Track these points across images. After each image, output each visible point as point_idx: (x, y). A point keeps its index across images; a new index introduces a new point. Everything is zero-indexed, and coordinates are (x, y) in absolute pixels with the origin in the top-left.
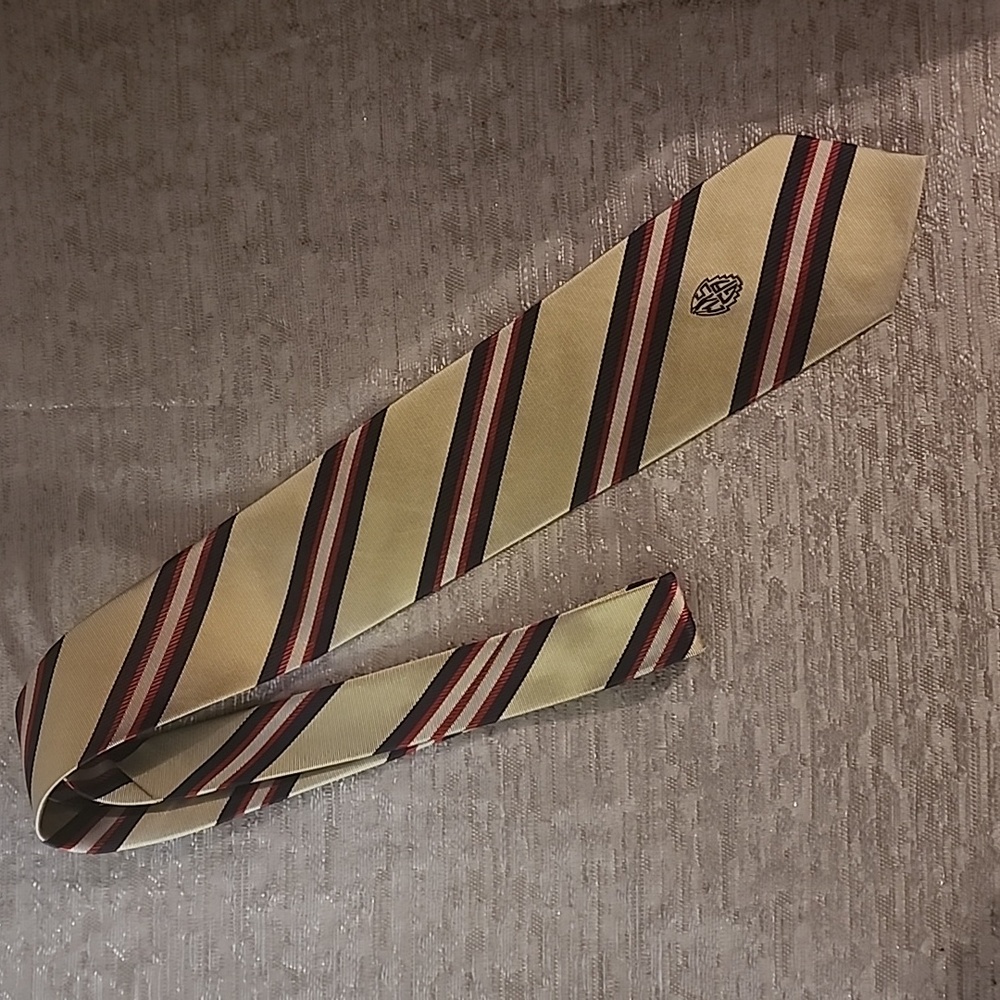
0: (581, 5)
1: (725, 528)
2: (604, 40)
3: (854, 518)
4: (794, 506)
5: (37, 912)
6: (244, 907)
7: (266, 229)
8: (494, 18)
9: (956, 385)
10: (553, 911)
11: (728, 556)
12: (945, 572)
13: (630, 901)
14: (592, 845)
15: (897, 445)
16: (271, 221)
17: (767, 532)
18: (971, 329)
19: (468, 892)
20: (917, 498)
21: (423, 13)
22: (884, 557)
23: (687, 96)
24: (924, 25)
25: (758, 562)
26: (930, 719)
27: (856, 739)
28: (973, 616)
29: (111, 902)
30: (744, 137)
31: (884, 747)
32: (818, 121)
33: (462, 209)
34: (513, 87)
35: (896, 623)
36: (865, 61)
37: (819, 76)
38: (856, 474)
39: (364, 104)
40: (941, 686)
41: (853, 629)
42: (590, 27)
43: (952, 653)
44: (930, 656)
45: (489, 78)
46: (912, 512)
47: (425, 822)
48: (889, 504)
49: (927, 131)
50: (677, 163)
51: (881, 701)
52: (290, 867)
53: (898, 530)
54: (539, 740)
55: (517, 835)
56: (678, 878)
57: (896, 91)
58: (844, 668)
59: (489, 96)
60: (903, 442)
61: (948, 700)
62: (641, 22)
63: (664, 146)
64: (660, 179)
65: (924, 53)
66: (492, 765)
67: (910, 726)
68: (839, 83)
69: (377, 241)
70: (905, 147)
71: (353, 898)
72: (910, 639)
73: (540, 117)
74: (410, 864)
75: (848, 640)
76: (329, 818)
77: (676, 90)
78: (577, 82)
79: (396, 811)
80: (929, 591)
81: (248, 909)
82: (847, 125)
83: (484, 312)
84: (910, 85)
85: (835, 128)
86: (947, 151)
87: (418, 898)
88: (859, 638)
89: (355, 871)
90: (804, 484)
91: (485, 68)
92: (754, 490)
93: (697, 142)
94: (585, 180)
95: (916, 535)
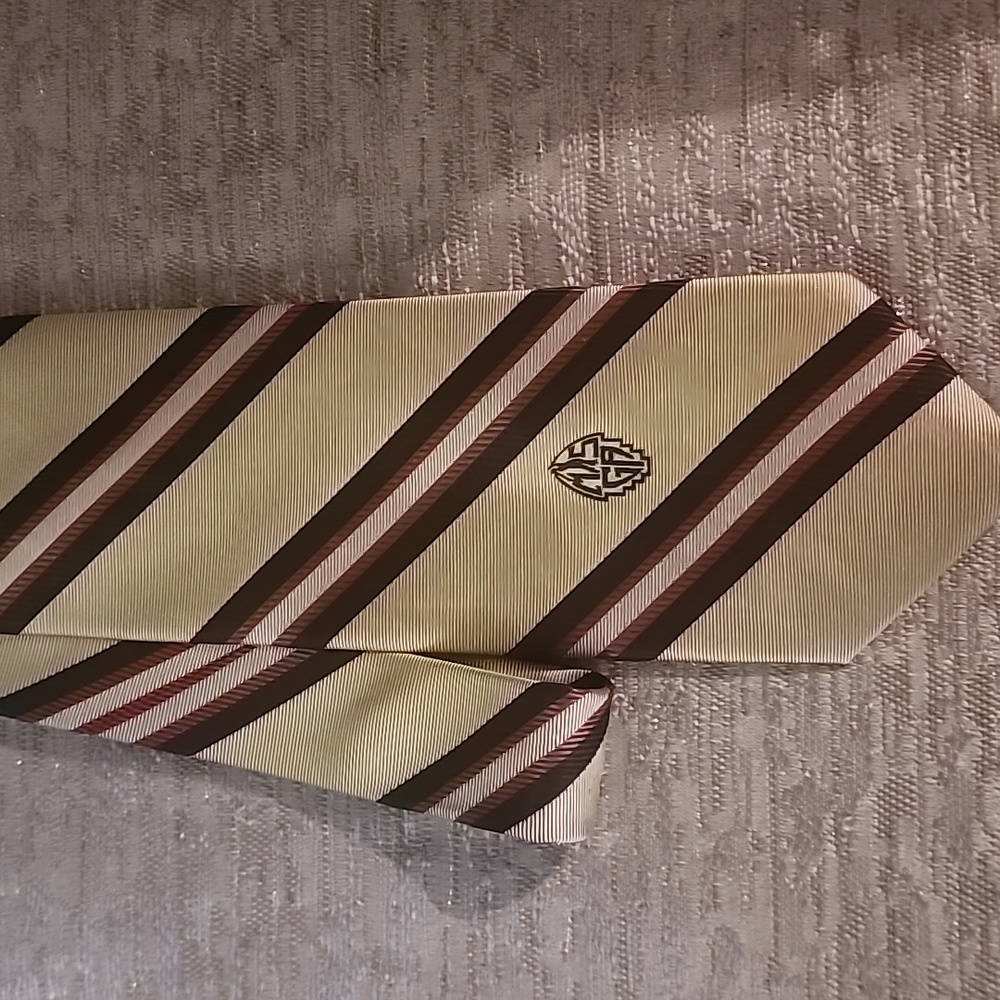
3: (866, 827)
4: (761, 798)
15: (945, 700)
17: (712, 844)
20: (979, 796)
22: (919, 901)
23: (587, 64)
25: (695, 897)
30: (683, 140)
33: (199, 250)
34: (290, 42)
36: (899, 12)
37: (817, 36)
38: (871, 745)
39: (42, 67)
45: (250, 27)
46: (970, 822)
48: (929, 804)
50: (568, 183)
53: (944, 853)
57: (953, 64)
59: (250, 57)
60: (956, 693)
63: (546, 151)
64: (538, 210)
68: (853, 49)
73: (336, 94)
77: (568, 54)
78: (397, 36)
82: (865, 123)
84: (978, 54)
85: (845, 129)
90: (777, 759)
91: (243, 10)
92: (690, 765)
93: (602, 146)
94: (409, 207)
95: (977, 865)
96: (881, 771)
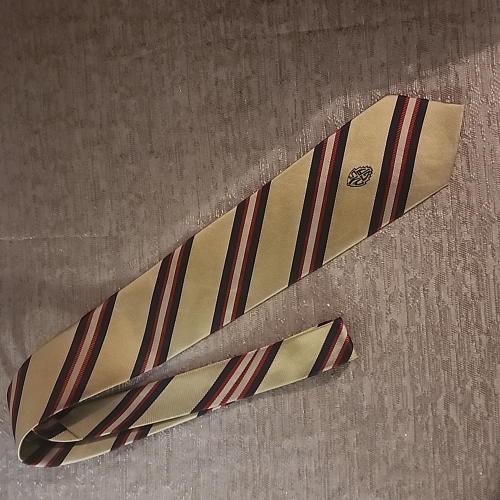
0: (288, 32)
1: (367, 294)
2: (300, 49)
3: (432, 288)
4: (401, 282)
5: (20, 497)
6: (126, 493)
7: (131, 146)
8: (244, 39)
9: (482, 219)
10: (284, 492)
11: (369, 309)
12: (479, 315)
13: (323, 486)
14: (303, 458)
15: (453, 251)
16: (134, 143)
17: (388, 296)
18: (488, 192)
19: (240, 483)
20: (463, 277)
21: (209, 37)
22: (448, 308)
23: (343, 76)
24: (461, 39)
25: (384, 311)
26: (473, 390)
27: (436, 401)
28: (494, 337)
29: (57, 492)
30: (371, 97)
31: (450, 405)
32: (409, 88)
33: (230, 135)
34: (255, 73)
35: (455, 341)
36: (432, 58)
37: (409, 66)
38: (432, 265)
39: (180, 83)
40: (478, 373)
41: (433, 344)
42: (293, 43)
43: (484, 356)
44: (472, 358)
45: (242, 69)
46: (461, 285)
47: (217, 447)
48: (449, 280)
49: (464, 92)
50: (338, 110)
51: (448, 381)
52: (149, 472)
53: (455, 294)
54: (275, 404)
55: (264, 453)
56: (347, 474)
57: (447, 72)
58: (429, 365)
59: (243, 78)
60: (456, 249)
61: (482, 380)
62: (319, 40)
63: (332, 102)
64: (330, 118)
65: (461, 53)
66: (251, 417)
67: (463, 394)
68: (419, 68)
69: (187, 152)
70: (453, 100)
71: (181, 487)
72: (462, 350)
73: (269, 88)
74: (210, 469)
75: (431, 350)
76: (168, 446)
77: (337, 74)
78: (287, 70)
79: (202, 442)
80: (471, 325)
81: (127, 493)
82: (423, 90)
83: (243, 187)
84: (455, 69)
85: (418, 92)
86: (474, 102)
87: (215, 486)
88: (436, 349)
89: (181, 474)
90: (406, 271)
91: (241, 64)
92: (381, 274)
93: (348, 100)
94: (292, 119)
95: (463, 296)
96: (436, 273)
